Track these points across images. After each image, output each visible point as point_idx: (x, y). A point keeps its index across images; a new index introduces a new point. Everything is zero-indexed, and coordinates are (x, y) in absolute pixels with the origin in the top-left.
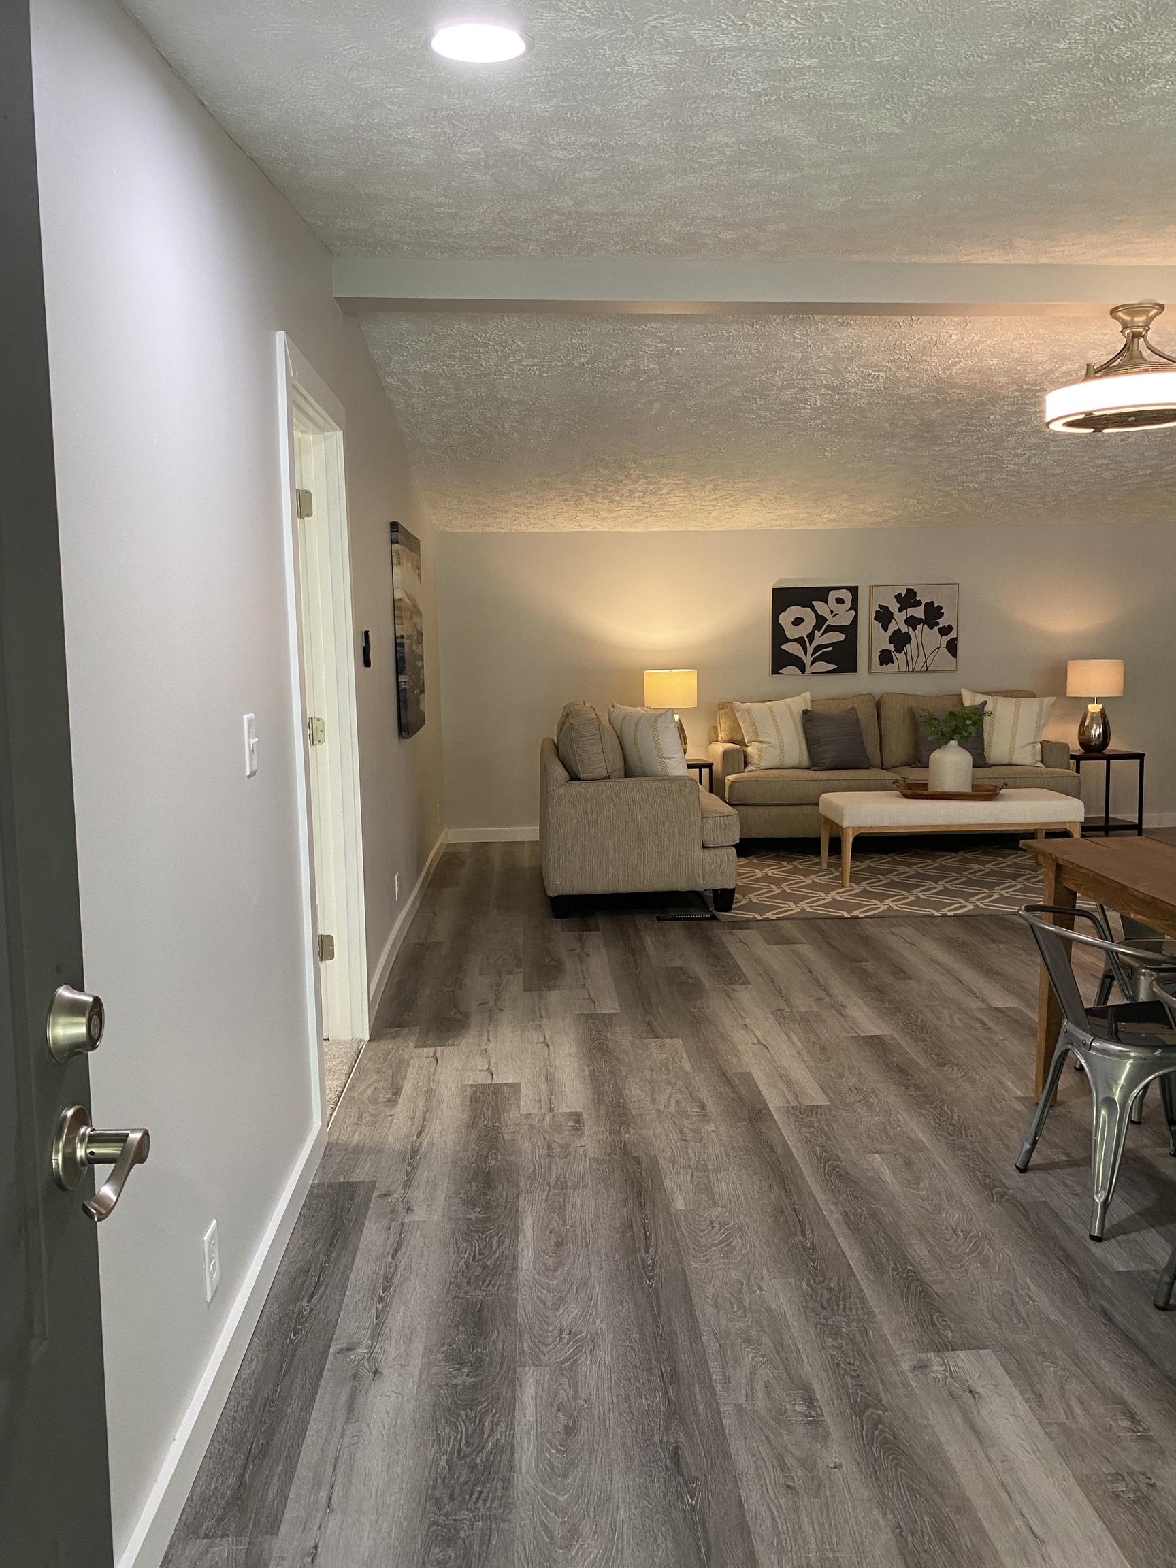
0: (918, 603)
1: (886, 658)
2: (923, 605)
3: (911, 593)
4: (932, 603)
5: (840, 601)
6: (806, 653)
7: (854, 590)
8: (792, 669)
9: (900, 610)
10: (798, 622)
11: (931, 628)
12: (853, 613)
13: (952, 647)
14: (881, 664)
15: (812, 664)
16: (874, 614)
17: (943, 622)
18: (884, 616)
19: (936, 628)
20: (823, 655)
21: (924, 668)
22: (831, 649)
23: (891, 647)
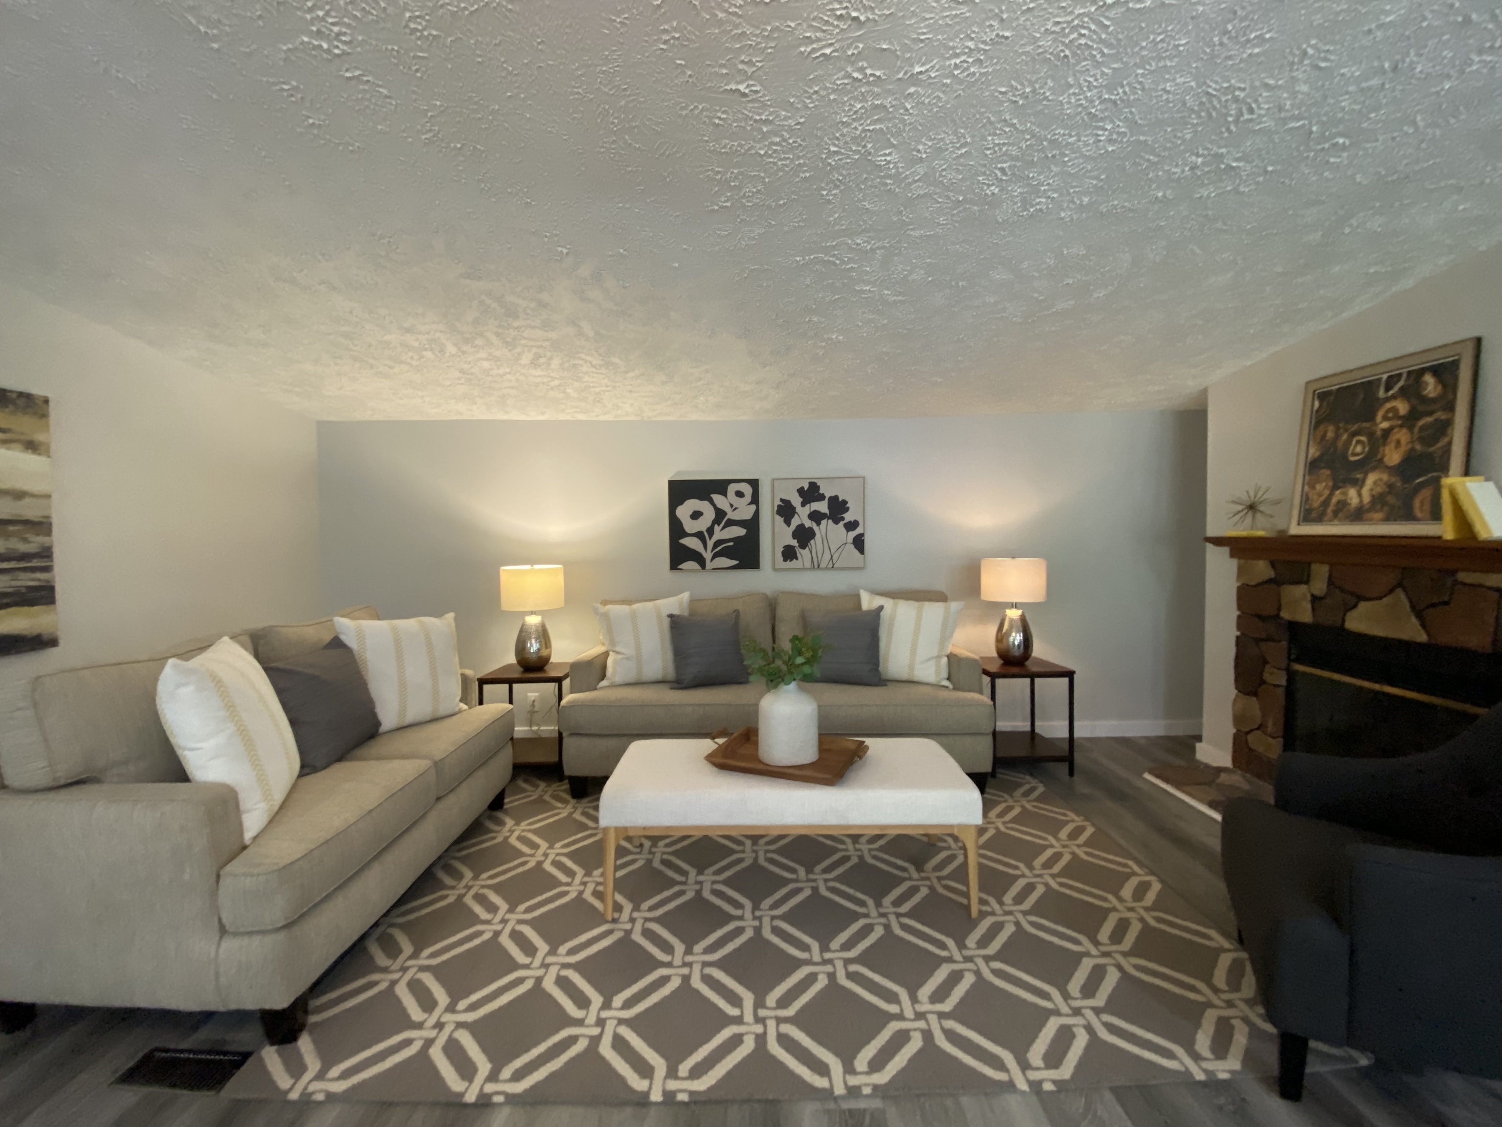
0: (822, 497)
1: (789, 554)
2: (827, 499)
3: (814, 486)
4: (836, 497)
5: (740, 494)
6: (705, 547)
7: (754, 484)
8: (690, 565)
9: (803, 505)
10: (696, 515)
11: (836, 522)
12: (754, 507)
13: (859, 543)
14: (785, 560)
15: (712, 560)
16: (776, 508)
17: (848, 517)
18: (786, 511)
19: (842, 523)
20: (724, 550)
21: (830, 565)
22: (731, 544)
23: (794, 543)
